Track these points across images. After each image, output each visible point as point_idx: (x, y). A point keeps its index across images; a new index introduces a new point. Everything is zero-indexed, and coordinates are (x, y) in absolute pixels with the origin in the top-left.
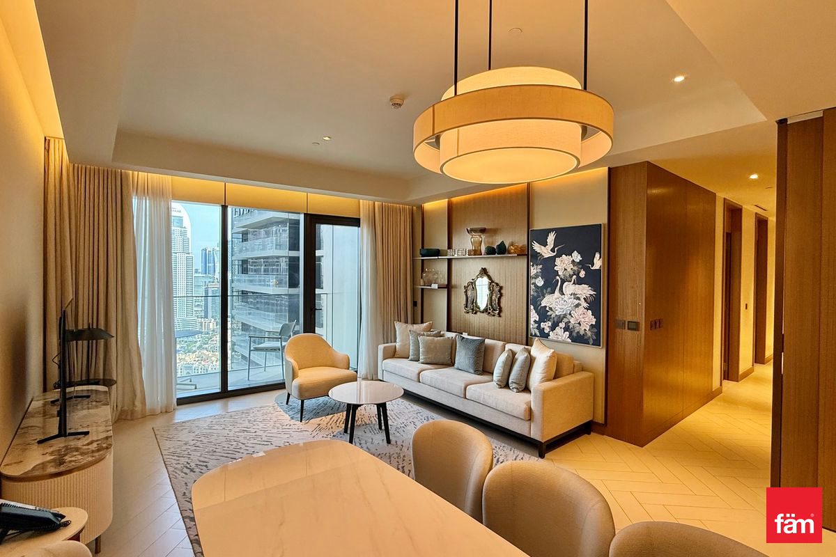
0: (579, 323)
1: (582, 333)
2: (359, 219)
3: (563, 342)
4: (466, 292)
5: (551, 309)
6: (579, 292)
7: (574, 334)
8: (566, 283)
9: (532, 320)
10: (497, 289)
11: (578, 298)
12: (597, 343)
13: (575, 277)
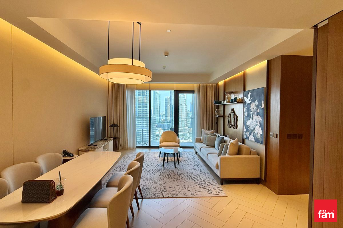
0: (257, 133)
1: (258, 138)
2: (194, 91)
3: (253, 141)
4: (228, 118)
5: (249, 126)
6: (257, 119)
7: (256, 138)
8: (254, 115)
9: (244, 131)
10: (236, 117)
11: (257, 122)
12: (262, 143)
13: (256, 112)
